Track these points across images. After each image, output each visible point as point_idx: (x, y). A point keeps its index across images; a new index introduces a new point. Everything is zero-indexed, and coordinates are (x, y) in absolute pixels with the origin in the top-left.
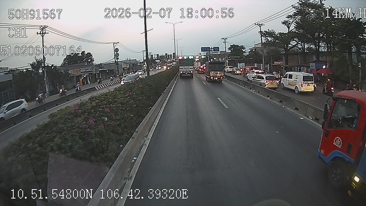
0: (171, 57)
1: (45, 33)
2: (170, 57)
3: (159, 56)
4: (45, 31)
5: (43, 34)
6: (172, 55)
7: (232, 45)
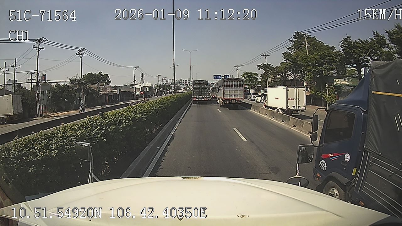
0: (186, 83)
1: (83, 55)
4: (83, 53)
5: (81, 56)
7: (245, 73)
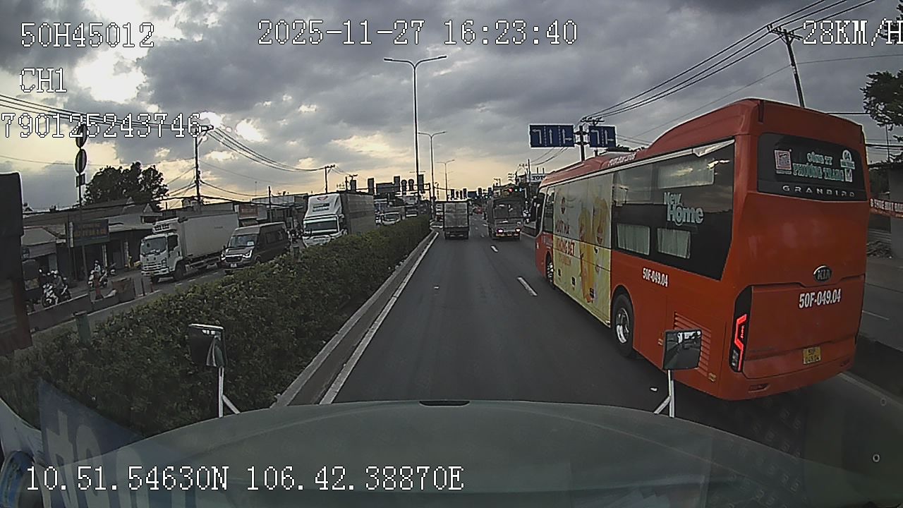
0: (411, 189)
2: (408, 188)
3: (375, 186)
6: (416, 183)
